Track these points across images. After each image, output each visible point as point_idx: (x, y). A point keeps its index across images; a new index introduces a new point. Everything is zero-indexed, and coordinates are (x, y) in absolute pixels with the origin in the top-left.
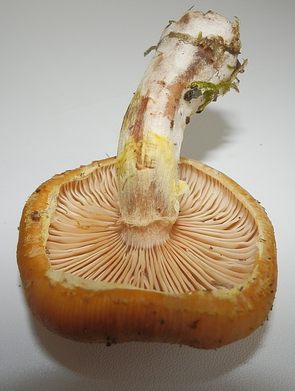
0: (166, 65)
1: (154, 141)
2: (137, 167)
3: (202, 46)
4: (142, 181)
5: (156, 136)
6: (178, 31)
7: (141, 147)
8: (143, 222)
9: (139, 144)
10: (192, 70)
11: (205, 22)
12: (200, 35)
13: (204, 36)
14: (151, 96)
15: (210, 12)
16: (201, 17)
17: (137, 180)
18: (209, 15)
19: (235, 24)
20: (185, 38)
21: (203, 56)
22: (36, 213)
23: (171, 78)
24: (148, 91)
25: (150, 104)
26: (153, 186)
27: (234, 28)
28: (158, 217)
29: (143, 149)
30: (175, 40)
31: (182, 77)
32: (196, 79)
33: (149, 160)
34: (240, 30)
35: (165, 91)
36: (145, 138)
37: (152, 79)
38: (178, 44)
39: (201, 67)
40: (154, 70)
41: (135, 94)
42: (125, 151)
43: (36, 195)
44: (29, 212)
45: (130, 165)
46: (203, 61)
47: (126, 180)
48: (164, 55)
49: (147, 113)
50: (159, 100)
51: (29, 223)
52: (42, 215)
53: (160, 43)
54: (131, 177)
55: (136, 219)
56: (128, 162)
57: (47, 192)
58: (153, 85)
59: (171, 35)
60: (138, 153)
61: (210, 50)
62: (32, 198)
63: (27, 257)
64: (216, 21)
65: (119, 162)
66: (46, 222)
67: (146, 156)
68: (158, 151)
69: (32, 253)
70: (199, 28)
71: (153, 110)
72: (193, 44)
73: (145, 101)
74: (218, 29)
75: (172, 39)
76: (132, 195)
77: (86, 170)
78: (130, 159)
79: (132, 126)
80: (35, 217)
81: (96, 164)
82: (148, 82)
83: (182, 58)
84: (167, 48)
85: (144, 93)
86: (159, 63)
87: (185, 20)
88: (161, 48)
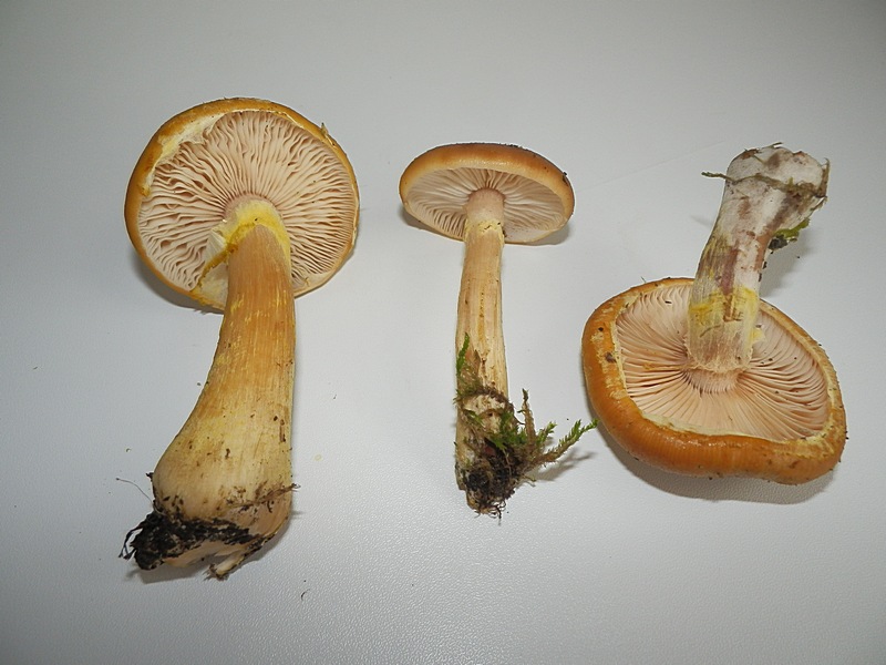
0: (754, 212)
1: (744, 295)
2: (724, 318)
3: (791, 192)
4: (728, 331)
5: (747, 290)
6: (766, 175)
7: (731, 300)
8: (723, 370)
9: (728, 297)
10: (780, 218)
11: (796, 165)
12: (791, 179)
13: (794, 182)
14: (742, 248)
15: (800, 152)
16: (792, 159)
17: (723, 330)
18: (800, 157)
19: (825, 167)
20: (773, 183)
21: (791, 205)
22: (609, 354)
23: (759, 229)
24: (737, 243)
25: (740, 256)
26: (738, 336)
27: (824, 171)
28: (736, 366)
29: (733, 303)
30: (763, 185)
31: (769, 226)
32: (782, 227)
33: (737, 313)
34: (830, 174)
35: (755, 243)
36: (735, 292)
37: (740, 228)
38: (766, 190)
39: (788, 215)
40: (742, 217)
41: (716, 239)
42: (711, 301)
43: (601, 333)
44: (600, 352)
45: (717, 316)
46: (791, 208)
47: (709, 329)
48: (750, 200)
49: (738, 266)
50: (749, 253)
51: (605, 364)
52: (615, 356)
53: (741, 181)
54: (717, 327)
55: (715, 365)
56: (714, 313)
57: (609, 330)
58: (743, 235)
59: (758, 177)
60: (727, 306)
61: (798, 197)
62: (597, 337)
63: (613, 398)
64: (808, 166)
65: (701, 310)
66: (619, 363)
67: (735, 309)
68: (747, 305)
69: (617, 395)
70: (790, 173)
71: (745, 263)
72: (782, 189)
73: (734, 252)
74: (810, 176)
75: (760, 183)
76: (714, 344)
77: (629, 300)
78: (717, 310)
79: (719, 278)
80: (610, 359)
81: (636, 292)
82: (735, 231)
83: (770, 205)
84: (754, 192)
85: (731, 243)
86: (745, 209)
87: (774, 161)
88: (744, 189)
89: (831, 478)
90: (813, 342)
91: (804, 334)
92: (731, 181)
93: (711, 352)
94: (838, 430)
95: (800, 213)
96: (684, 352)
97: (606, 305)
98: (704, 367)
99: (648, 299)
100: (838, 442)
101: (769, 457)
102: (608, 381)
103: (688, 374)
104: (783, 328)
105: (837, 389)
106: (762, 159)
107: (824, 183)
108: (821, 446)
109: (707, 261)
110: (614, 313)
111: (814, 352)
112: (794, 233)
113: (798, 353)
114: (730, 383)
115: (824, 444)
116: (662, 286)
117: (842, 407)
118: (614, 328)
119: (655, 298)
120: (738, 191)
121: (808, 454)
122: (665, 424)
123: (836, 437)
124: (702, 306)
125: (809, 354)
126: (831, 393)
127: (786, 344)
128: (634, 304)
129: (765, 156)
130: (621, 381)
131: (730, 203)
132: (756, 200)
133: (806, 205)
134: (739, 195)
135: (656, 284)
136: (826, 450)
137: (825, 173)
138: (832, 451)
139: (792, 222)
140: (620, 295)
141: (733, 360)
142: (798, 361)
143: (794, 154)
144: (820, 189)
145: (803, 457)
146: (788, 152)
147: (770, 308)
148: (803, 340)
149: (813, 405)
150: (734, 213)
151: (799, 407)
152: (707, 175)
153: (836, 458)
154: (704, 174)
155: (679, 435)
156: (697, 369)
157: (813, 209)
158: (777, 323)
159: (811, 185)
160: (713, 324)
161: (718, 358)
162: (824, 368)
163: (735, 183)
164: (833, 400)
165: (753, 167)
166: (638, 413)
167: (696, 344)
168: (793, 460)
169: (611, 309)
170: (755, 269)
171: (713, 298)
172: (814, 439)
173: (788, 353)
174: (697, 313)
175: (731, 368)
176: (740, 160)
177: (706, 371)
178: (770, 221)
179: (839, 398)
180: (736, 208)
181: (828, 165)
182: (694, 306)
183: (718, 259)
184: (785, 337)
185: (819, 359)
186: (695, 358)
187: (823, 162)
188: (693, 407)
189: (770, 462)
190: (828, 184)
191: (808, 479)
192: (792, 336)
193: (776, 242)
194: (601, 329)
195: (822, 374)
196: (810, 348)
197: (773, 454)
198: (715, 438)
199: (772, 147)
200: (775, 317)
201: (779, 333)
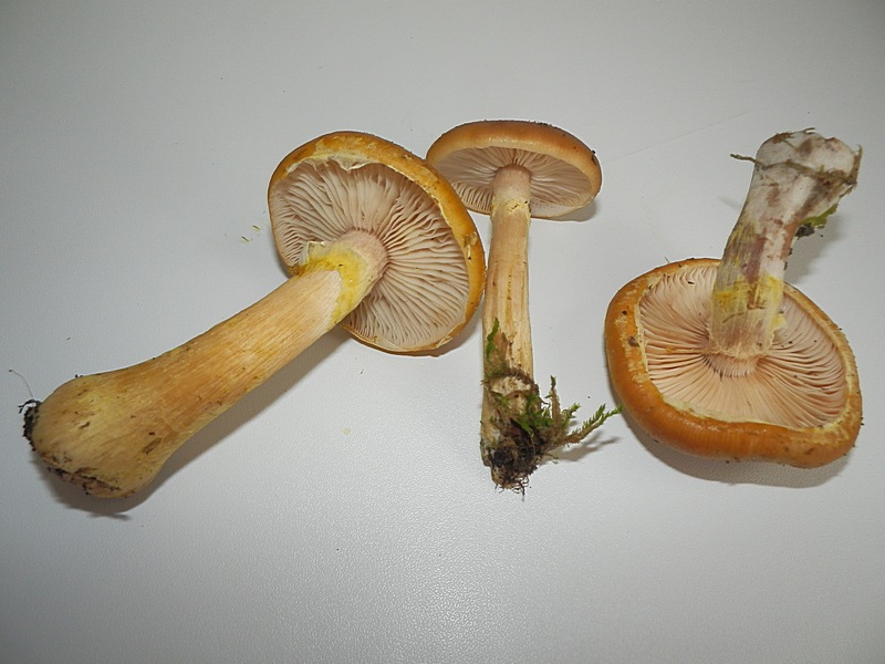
0: (783, 200)
1: (769, 283)
2: (748, 306)
3: (821, 180)
4: (751, 319)
5: (772, 279)
6: (797, 162)
7: (755, 288)
8: (744, 355)
9: (753, 286)
10: (808, 206)
11: (828, 152)
12: (823, 167)
13: (826, 169)
14: (769, 236)
15: (833, 139)
16: (824, 146)
17: (746, 318)
18: (832, 143)
19: (857, 154)
20: (804, 170)
21: (821, 192)
22: (632, 338)
23: (787, 217)
24: (765, 231)
25: (767, 245)
26: (760, 324)
27: (856, 157)
28: (758, 352)
29: (757, 291)
30: (794, 172)
31: (797, 214)
32: (810, 215)
33: (761, 301)
34: (862, 161)
35: (783, 232)
36: (760, 280)
37: (768, 216)
38: (796, 178)
39: (817, 203)
40: (770, 205)
41: (743, 226)
42: (736, 289)
43: (625, 317)
44: (624, 336)
45: (741, 303)
46: (820, 196)
47: (733, 316)
48: (780, 187)
49: (764, 255)
50: (776, 242)
51: (628, 348)
52: (638, 340)
53: (771, 166)
54: (740, 314)
55: (737, 351)
56: (738, 300)
57: (632, 313)
58: (772, 222)
59: (789, 163)
60: (751, 294)
61: (828, 184)
62: (621, 320)
63: (635, 382)
64: (840, 153)
65: (725, 296)
66: (642, 346)
67: (759, 297)
68: (771, 293)
69: (640, 378)
70: (822, 160)
71: (771, 253)
72: (812, 177)
73: (762, 240)
74: (841, 163)
75: (790, 170)
76: (737, 330)
77: (653, 281)
78: (741, 297)
79: (745, 265)
80: (633, 343)
81: (660, 273)
82: (763, 219)
83: (800, 192)
84: (784, 179)
85: (759, 231)
86: (774, 197)
87: (806, 148)
88: (773, 175)
89: (845, 463)
90: (834, 326)
91: (825, 318)
92: (760, 166)
93: (733, 337)
94: (854, 416)
95: (829, 200)
96: (706, 335)
97: (629, 286)
98: (726, 352)
99: (671, 280)
100: (853, 429)
101: (787, 444)
102: (631, 365)
103: (708, 359)
104: (805, 311)
105: (855, 376)
106: (794, 145)
107: (855, 170)
108: (837, 433)
109: (733, 247)
110: (636, 296)
111: (834, 337)
112: (822, 220)
113: (818, 336)
114: (750, 368)
115: (840, 431)
116: (685, 267)
117: (859, 393)
118: (637, 310)
119: (677, 279)
120: (767, 177)
121: (824, 441)
122: (686, 409)
123: (852, 423)
124: (726, 292)
125: (829, 338)
126: (849, 380)
127: (806, 327)
128: (657, 286)
129: (797, 141)
130: (643, 365)
131: (758, 190)
132: (785, 187)
133: (835, 192)
134: (768, 182)
135: (679, 264)
136: (842, 436)
137: (857, 160)
138: (847, 437)
139: (821, 208)
140: (644, 276)
141: (754, 346)
142: (817, 344)
143: (827, 140)
144: (851, 176)
145: (819, 444)
146: (820, 138)
147: (793, 290)
148: (824, 324)
149: (830, 389)
150: (762, 199)
151: (817, 391)
152: (736, 157)
153: (851, 444)
154: (732, 155)
155: (698, 421)
156: (719, 354)
157: (842, 196)
158: (799, 306)
159: (842, 173)
160: (736, 311)
161: (740, 344)
162: (844, 354)
163: (765, 168)
164: (850, 386)
165: (784, 152)
166: (659, 397)
167: (718, 329)
168: (809, 447)
169: (635, 291)
170: (781, 258)
171: (738, 286)
172: (830, 426)
173: (807, 336)
174: (720, 299)
175: (752, 354)
176: (770, 144)
177: (727, 357)
178: (799, 209)
179: (857, 384)
180: (765, 195)
181: (860, 151)
182: (719, 293)
183: (745, 246)
184: (806, 319)
185: (839, 344)
186: (717, 343)
187: (856, 149)
188: (712, 392)
189: (787, 449)
190: (859, 171)
191: (822, 464)
192: (813, 320)
193: (804, 230)
194: (625, 313)
195: (841, 358)
196: (831, 332)
197: (790, 441)
198: (734, 425)
199: (804, 132)
200: (797, 299)
201: (800, 315)
